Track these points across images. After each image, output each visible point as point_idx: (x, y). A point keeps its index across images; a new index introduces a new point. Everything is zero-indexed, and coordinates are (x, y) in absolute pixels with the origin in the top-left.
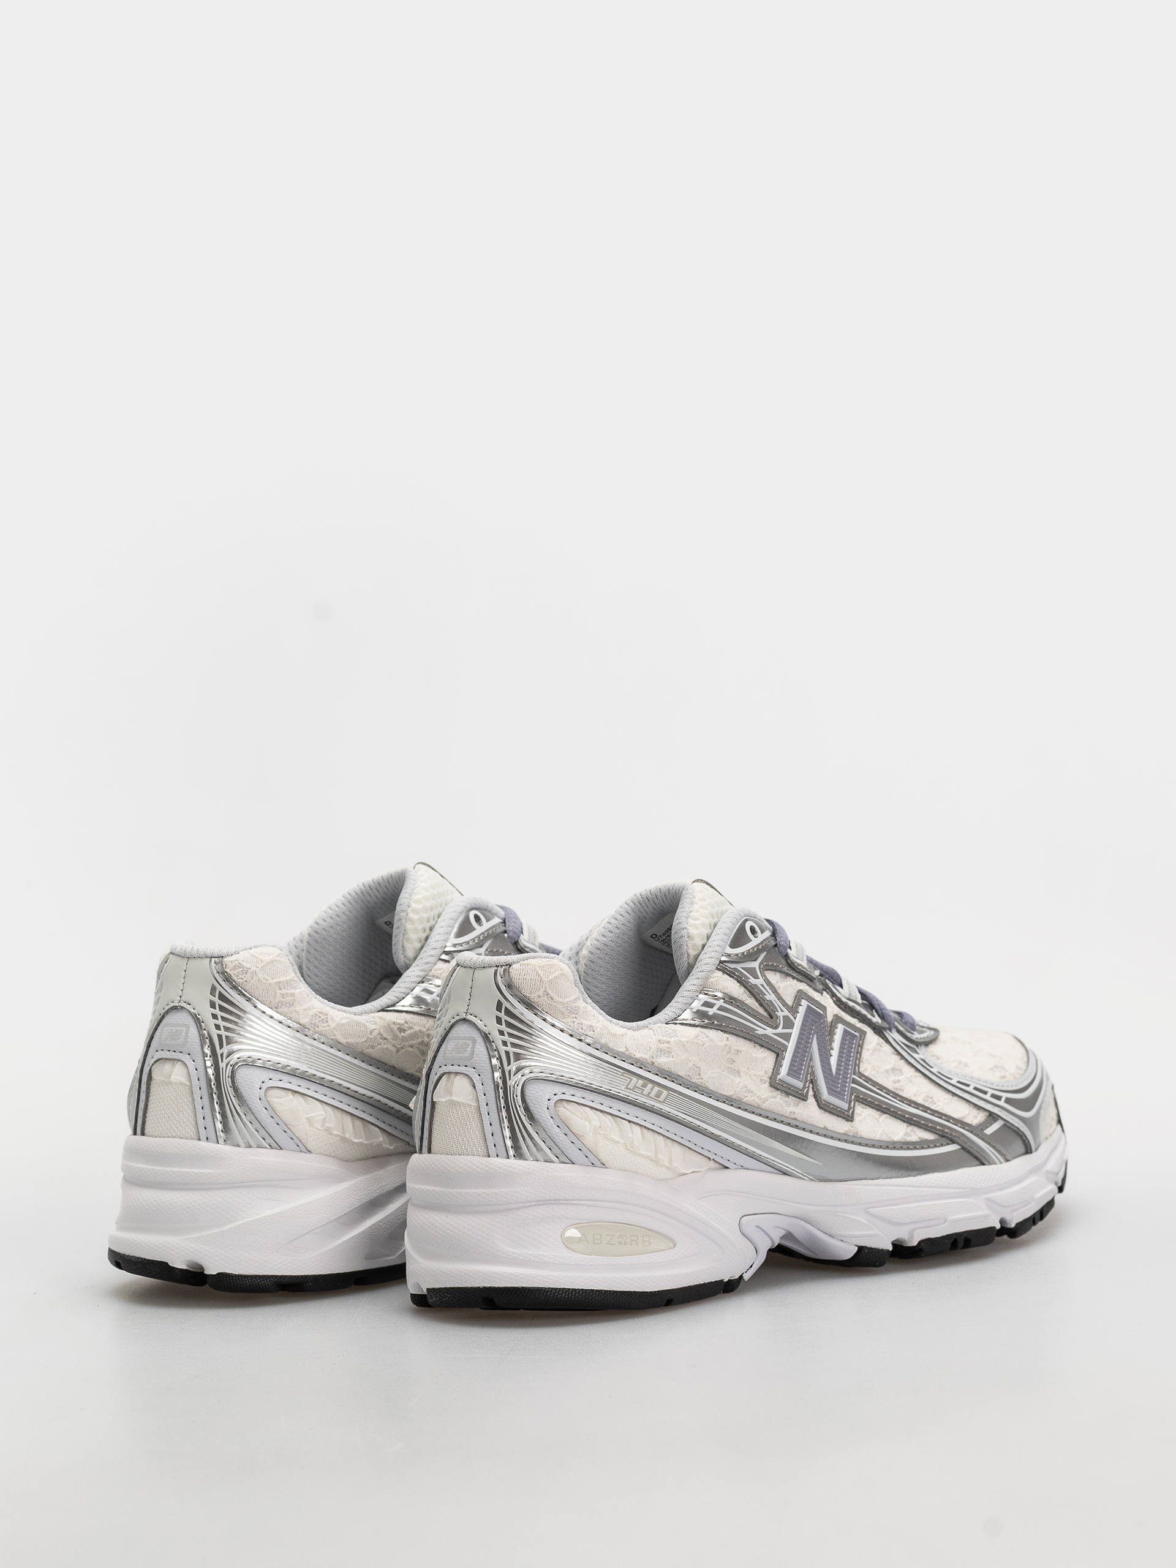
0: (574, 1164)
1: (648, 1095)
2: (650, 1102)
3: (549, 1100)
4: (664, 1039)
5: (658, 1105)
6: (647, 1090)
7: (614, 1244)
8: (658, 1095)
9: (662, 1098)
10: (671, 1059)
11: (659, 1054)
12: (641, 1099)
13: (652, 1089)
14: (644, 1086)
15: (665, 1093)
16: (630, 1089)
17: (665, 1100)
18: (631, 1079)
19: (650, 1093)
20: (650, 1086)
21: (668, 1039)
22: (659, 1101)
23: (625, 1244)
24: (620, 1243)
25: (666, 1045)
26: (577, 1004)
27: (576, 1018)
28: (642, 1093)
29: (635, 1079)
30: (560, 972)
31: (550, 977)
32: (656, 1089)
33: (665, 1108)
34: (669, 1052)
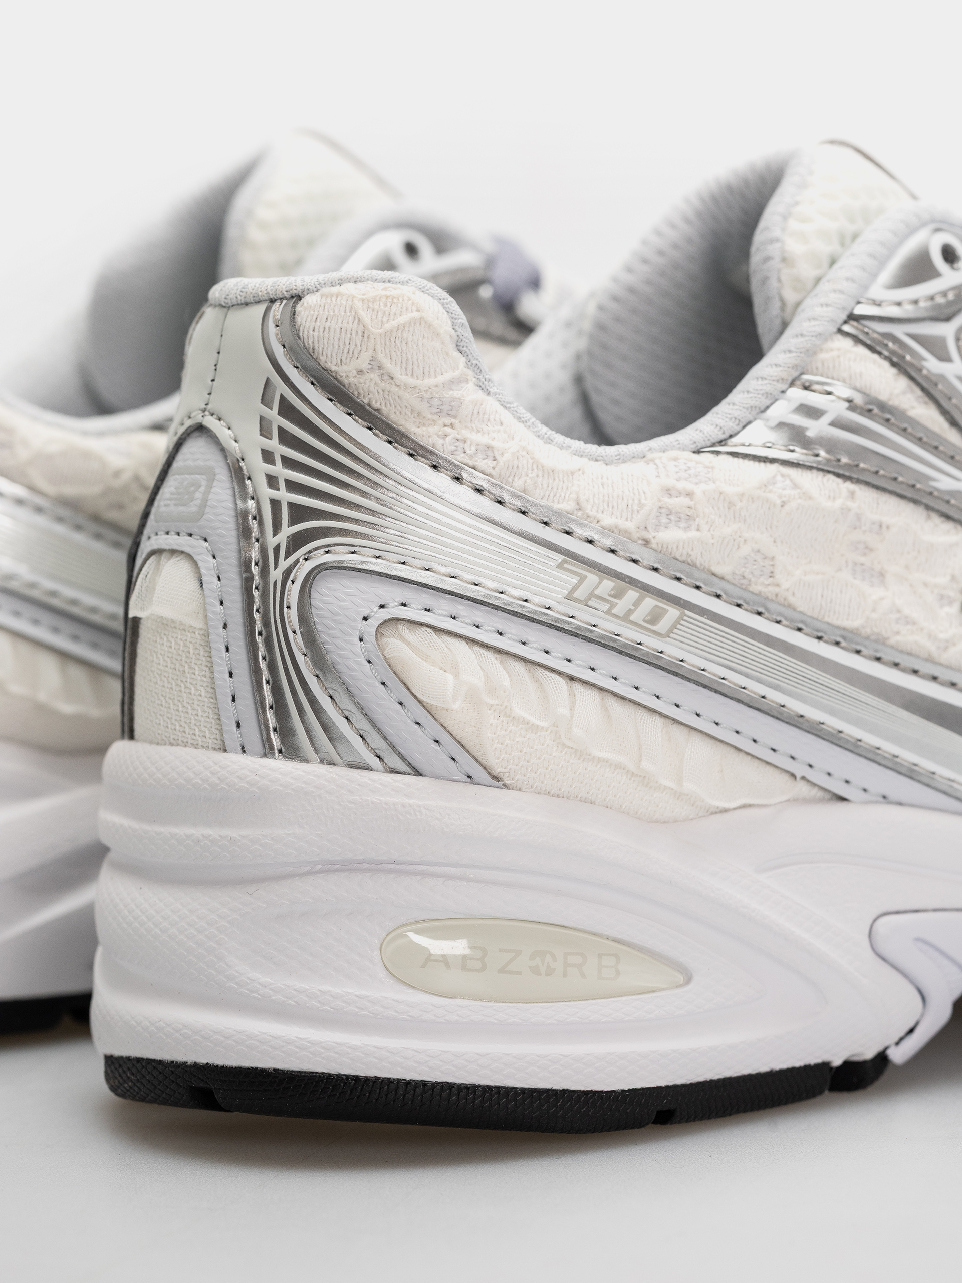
0: (421, 775)
1: (626, 618)
2: (629, 635)
3: (365, 619)
4: (680, 485)
5: (651, 643)
6: (621, 606)
7: (519, 973)
8: (655, 618)
9: (663, 626)
10: (693, 534)
11: (664, 520)
12: (607, 626)
13: (637, 604)
14: (619, 595)
15: (673, 612)
16: (577, 601)
17: (671, 631)
18: (582, 579)
19: (630, 612)
20: (632, 595)
21: (689, 486)
22: (654, 632)
23: (550, 972)
24: (535, 971)
25: (686, 501)
26: (456, 394)
27: (452, 426)
28: (608, 612)
29: (592, 578)
30: (416, 315)
31: (387, 326)
32: (650, 603)
33: (672, 651)
34: (688, 518)
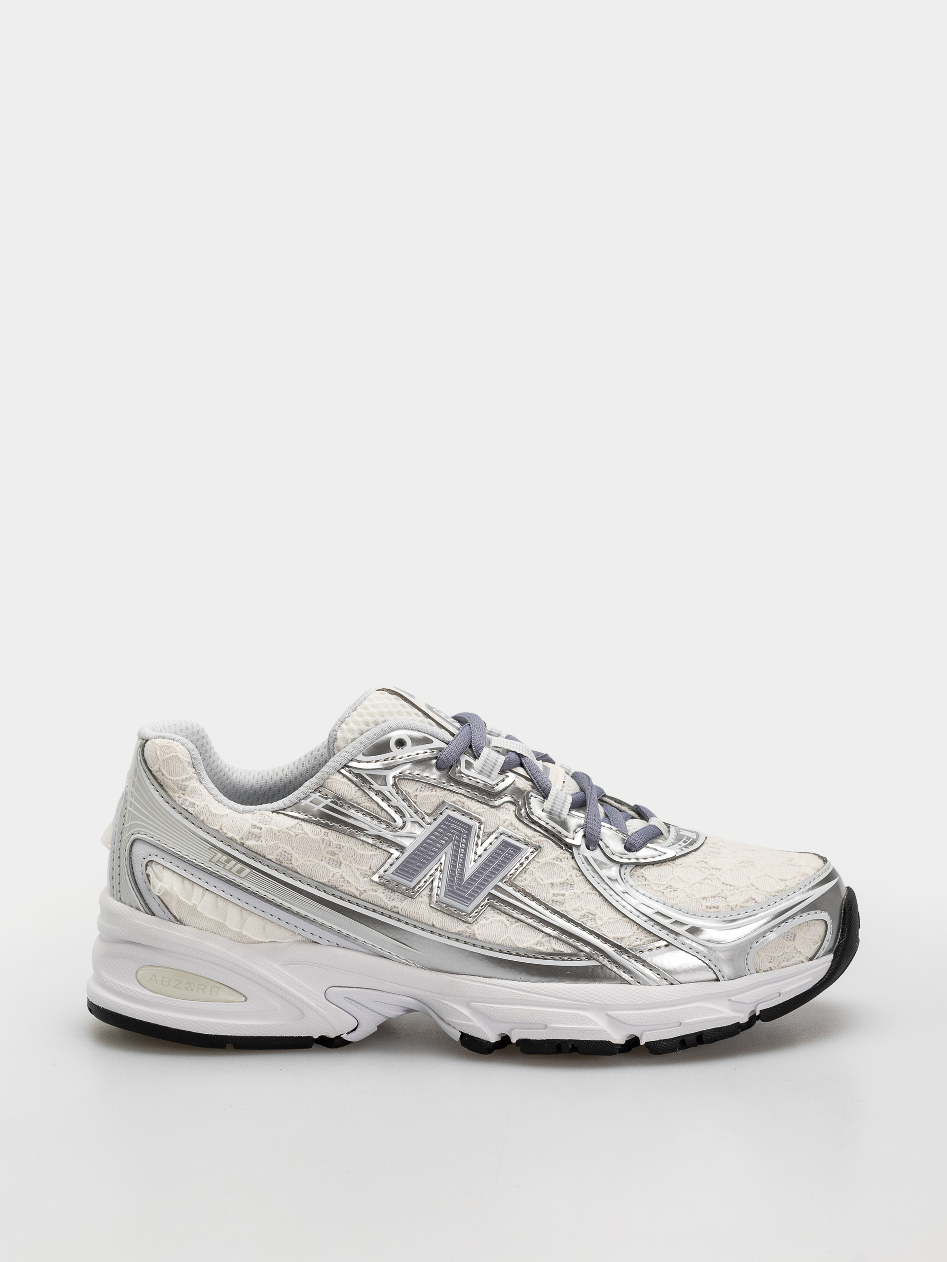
0: (155, 915)
1: (230, 870)
2: (231, 877)
3: (144, 859)
4: (258, 825)
5: (238, 881)
6: (228, 866)
7: (181, 989)
8: (240, 871)
9: (243, 874)
10: (259, 843)
11: (250, 837)
12: (223, 873)
13: (234, 866)
14: (228, 861)
15: (248, 870)
16: (213, 862)
17: (246, 877)
18: (216, 854)
19: (231, 868)
20: (233, 862)
21: (261, 825)
22: (239, 876)
23: (192, 990)
24: (187, 989)
25: (259, 831)
26: (187, 783)
27: (183, 794)
28: (224, 868)
29: (219, 855)
30: (175, 754)
32: (240, 866)
33: (246, 884)
34: (258, 837)
